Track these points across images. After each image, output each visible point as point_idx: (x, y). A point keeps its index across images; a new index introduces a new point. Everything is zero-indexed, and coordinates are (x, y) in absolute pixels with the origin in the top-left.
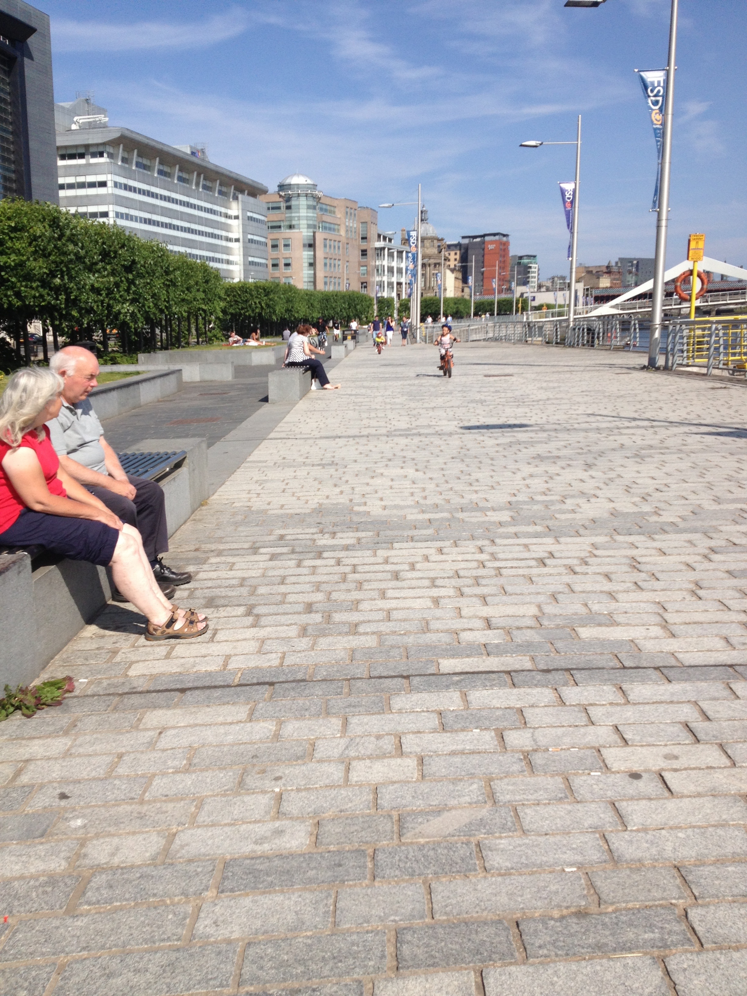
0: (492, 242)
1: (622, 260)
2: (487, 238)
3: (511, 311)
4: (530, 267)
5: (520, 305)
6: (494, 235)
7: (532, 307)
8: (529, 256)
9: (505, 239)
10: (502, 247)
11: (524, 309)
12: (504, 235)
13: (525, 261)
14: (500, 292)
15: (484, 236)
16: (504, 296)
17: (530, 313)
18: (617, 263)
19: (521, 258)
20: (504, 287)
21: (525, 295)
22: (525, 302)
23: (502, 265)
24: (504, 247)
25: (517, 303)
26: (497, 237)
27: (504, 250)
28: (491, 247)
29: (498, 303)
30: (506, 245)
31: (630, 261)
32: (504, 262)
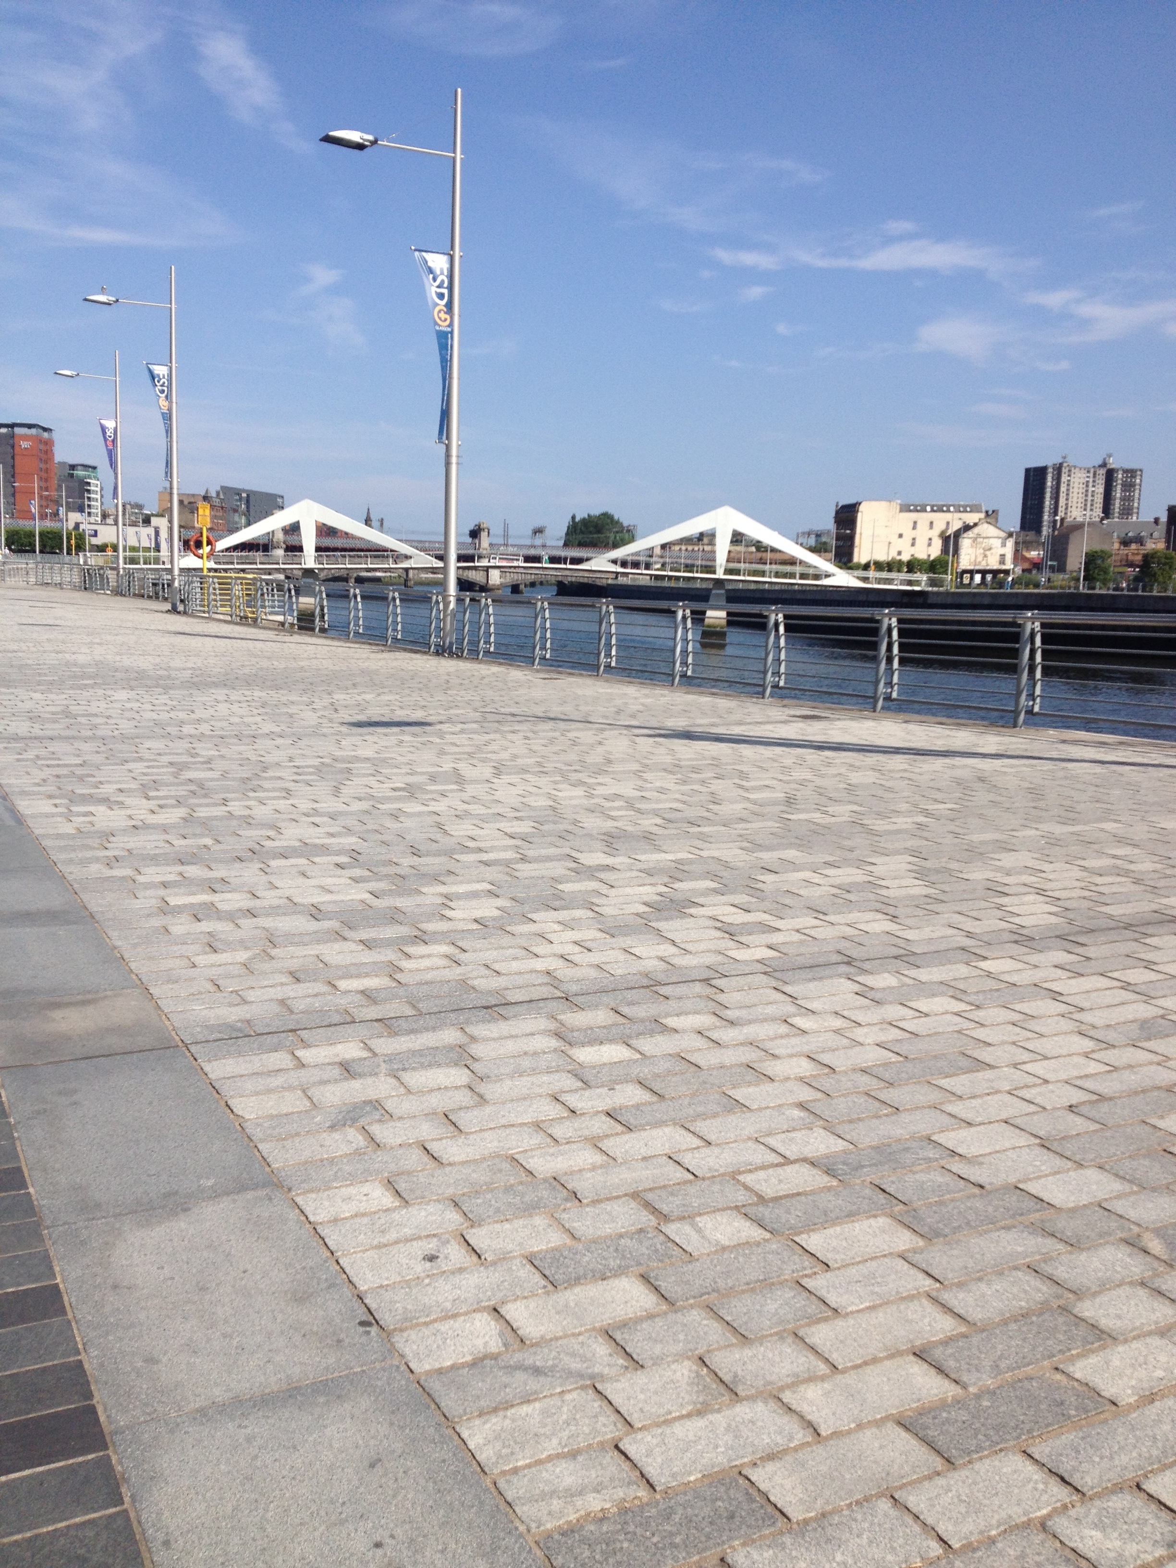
0: (25, 438)
1: (225, 489)
2: (17, 430)
3: (61, 549)
4: (89, 484)
5: (73, 542)
6: (30, 426)
7: (92, 546)
8: (86, 467)
9: (46, 435)
10: (42, 447)
11: (80, 548)
12: (45, 429)
13: (80, 473)
14: (43, 516)
15: (12, 426)
16: (49, 524)
17: (88, 554)
18: (218, 493)
19: (73, 467)
20: (49, 511)
21: (82, 527)
22: (81, 538)
23: (44, 475)
24: (45, 448)
25: (69, 539)
26: (33, 431)
27: (46, 452)
28: (25, 444)
29: (41, 534)
30: (49, 443)
31: (238, 492)
32: (47, 471)
